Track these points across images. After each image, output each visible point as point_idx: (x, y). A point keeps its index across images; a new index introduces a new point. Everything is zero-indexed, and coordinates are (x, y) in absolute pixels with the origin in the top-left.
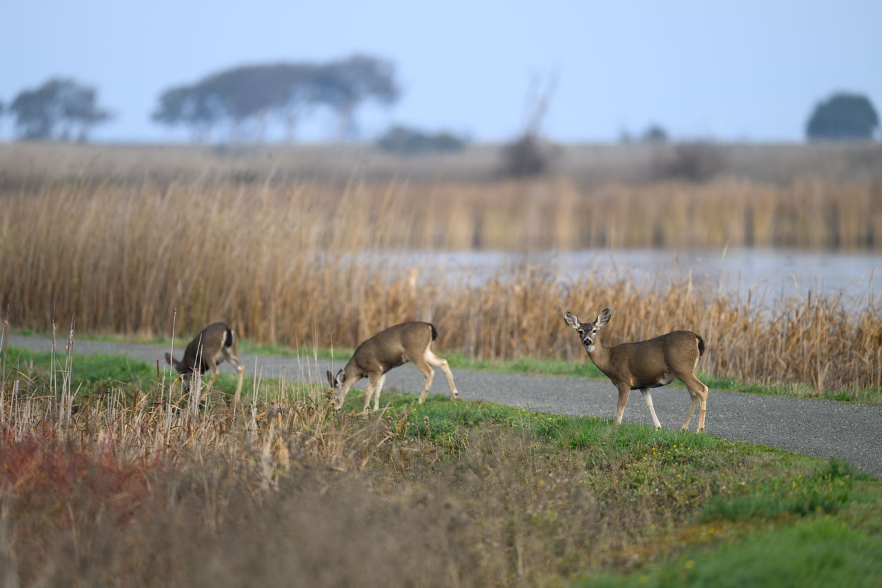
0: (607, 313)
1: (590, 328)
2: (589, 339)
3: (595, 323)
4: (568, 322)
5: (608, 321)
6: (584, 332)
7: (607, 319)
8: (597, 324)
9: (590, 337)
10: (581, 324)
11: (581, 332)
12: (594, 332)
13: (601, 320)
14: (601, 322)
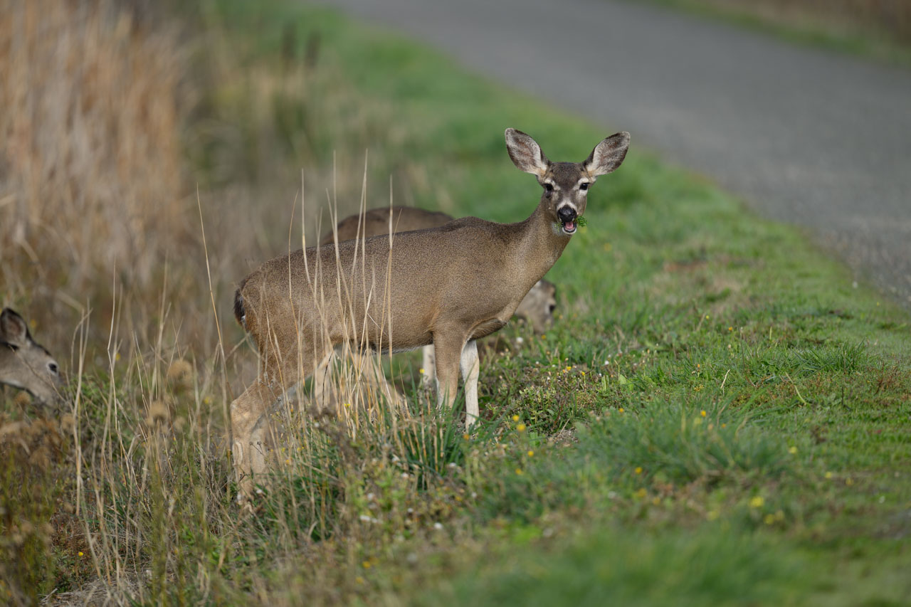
0: (617, 144)
1: (573, 178)
2: (572, 206)
3: (585, 164)
4: (517, 156)
5: (618, 164)
6: (557, 188)
7: (616, 159)
8: (590, 168)
9: (573, 201)
10: (549, 164)
11: (549, 187)
12: (584, 187)
13: (602, 157)
14: (601, 164)
